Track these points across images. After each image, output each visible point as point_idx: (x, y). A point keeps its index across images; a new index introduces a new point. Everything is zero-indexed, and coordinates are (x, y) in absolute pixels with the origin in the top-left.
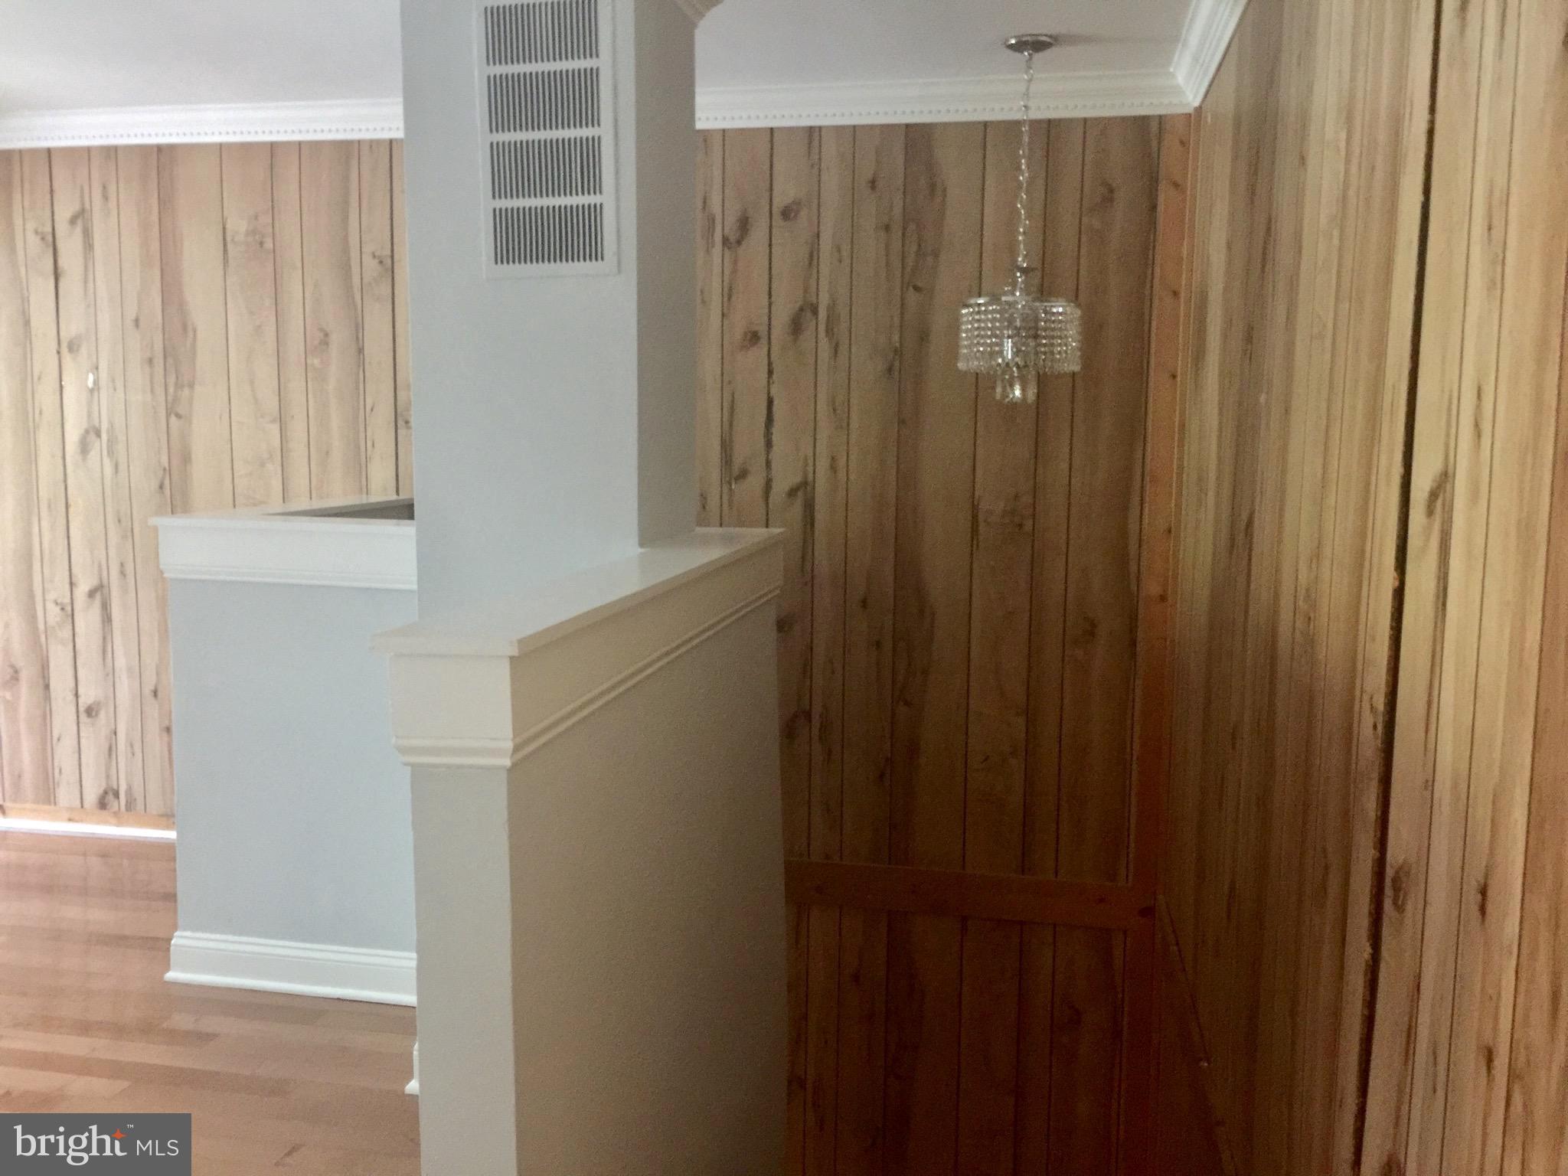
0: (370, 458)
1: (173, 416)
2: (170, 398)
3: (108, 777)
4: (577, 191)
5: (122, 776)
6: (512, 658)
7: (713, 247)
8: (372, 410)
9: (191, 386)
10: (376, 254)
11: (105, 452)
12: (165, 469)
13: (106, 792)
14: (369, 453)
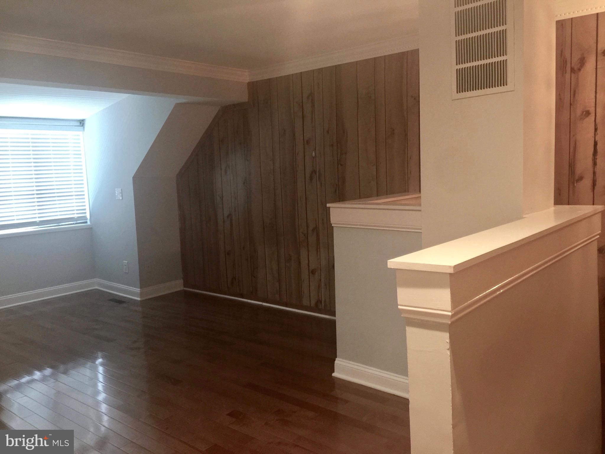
0: (409, 178)
1: (339, 166)
2: (339, 158)
3: (318, 296)
4: (495, 56)
5: (323, 296)
6: (450, 274)
7: (566, 73)
8: (410, 158)
9: (346, 154)
10: (413, 96)
11: (318, 180)
12: (337, 185)
13: (317, 302)
14: (409, 176)
